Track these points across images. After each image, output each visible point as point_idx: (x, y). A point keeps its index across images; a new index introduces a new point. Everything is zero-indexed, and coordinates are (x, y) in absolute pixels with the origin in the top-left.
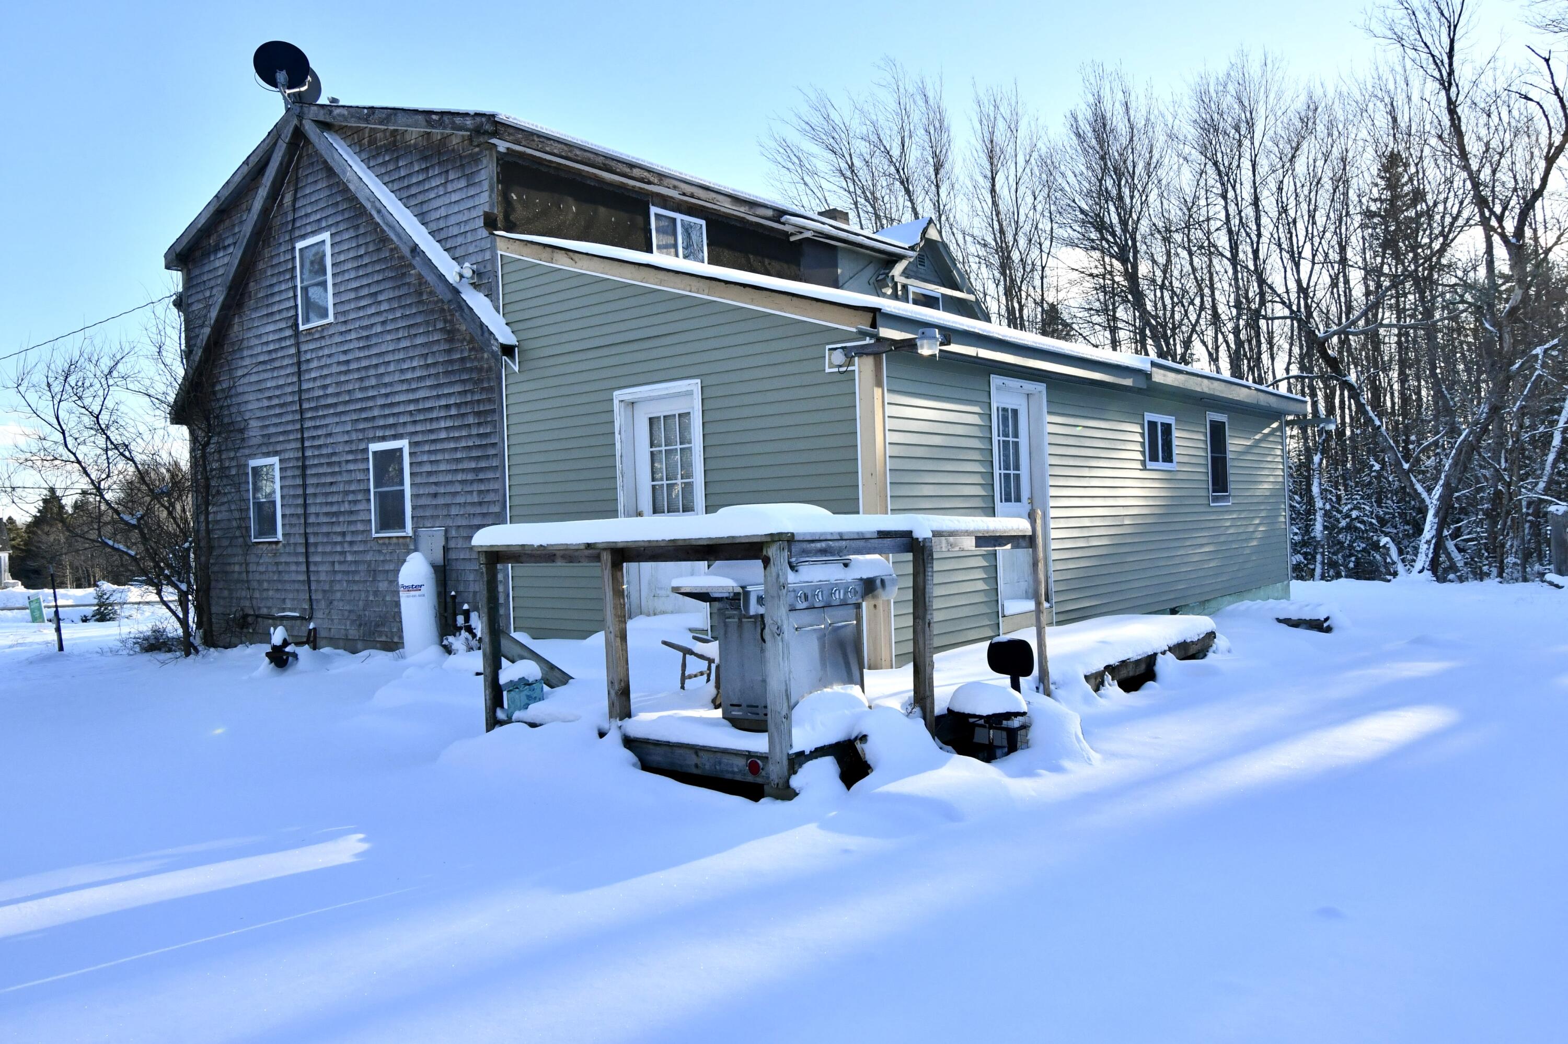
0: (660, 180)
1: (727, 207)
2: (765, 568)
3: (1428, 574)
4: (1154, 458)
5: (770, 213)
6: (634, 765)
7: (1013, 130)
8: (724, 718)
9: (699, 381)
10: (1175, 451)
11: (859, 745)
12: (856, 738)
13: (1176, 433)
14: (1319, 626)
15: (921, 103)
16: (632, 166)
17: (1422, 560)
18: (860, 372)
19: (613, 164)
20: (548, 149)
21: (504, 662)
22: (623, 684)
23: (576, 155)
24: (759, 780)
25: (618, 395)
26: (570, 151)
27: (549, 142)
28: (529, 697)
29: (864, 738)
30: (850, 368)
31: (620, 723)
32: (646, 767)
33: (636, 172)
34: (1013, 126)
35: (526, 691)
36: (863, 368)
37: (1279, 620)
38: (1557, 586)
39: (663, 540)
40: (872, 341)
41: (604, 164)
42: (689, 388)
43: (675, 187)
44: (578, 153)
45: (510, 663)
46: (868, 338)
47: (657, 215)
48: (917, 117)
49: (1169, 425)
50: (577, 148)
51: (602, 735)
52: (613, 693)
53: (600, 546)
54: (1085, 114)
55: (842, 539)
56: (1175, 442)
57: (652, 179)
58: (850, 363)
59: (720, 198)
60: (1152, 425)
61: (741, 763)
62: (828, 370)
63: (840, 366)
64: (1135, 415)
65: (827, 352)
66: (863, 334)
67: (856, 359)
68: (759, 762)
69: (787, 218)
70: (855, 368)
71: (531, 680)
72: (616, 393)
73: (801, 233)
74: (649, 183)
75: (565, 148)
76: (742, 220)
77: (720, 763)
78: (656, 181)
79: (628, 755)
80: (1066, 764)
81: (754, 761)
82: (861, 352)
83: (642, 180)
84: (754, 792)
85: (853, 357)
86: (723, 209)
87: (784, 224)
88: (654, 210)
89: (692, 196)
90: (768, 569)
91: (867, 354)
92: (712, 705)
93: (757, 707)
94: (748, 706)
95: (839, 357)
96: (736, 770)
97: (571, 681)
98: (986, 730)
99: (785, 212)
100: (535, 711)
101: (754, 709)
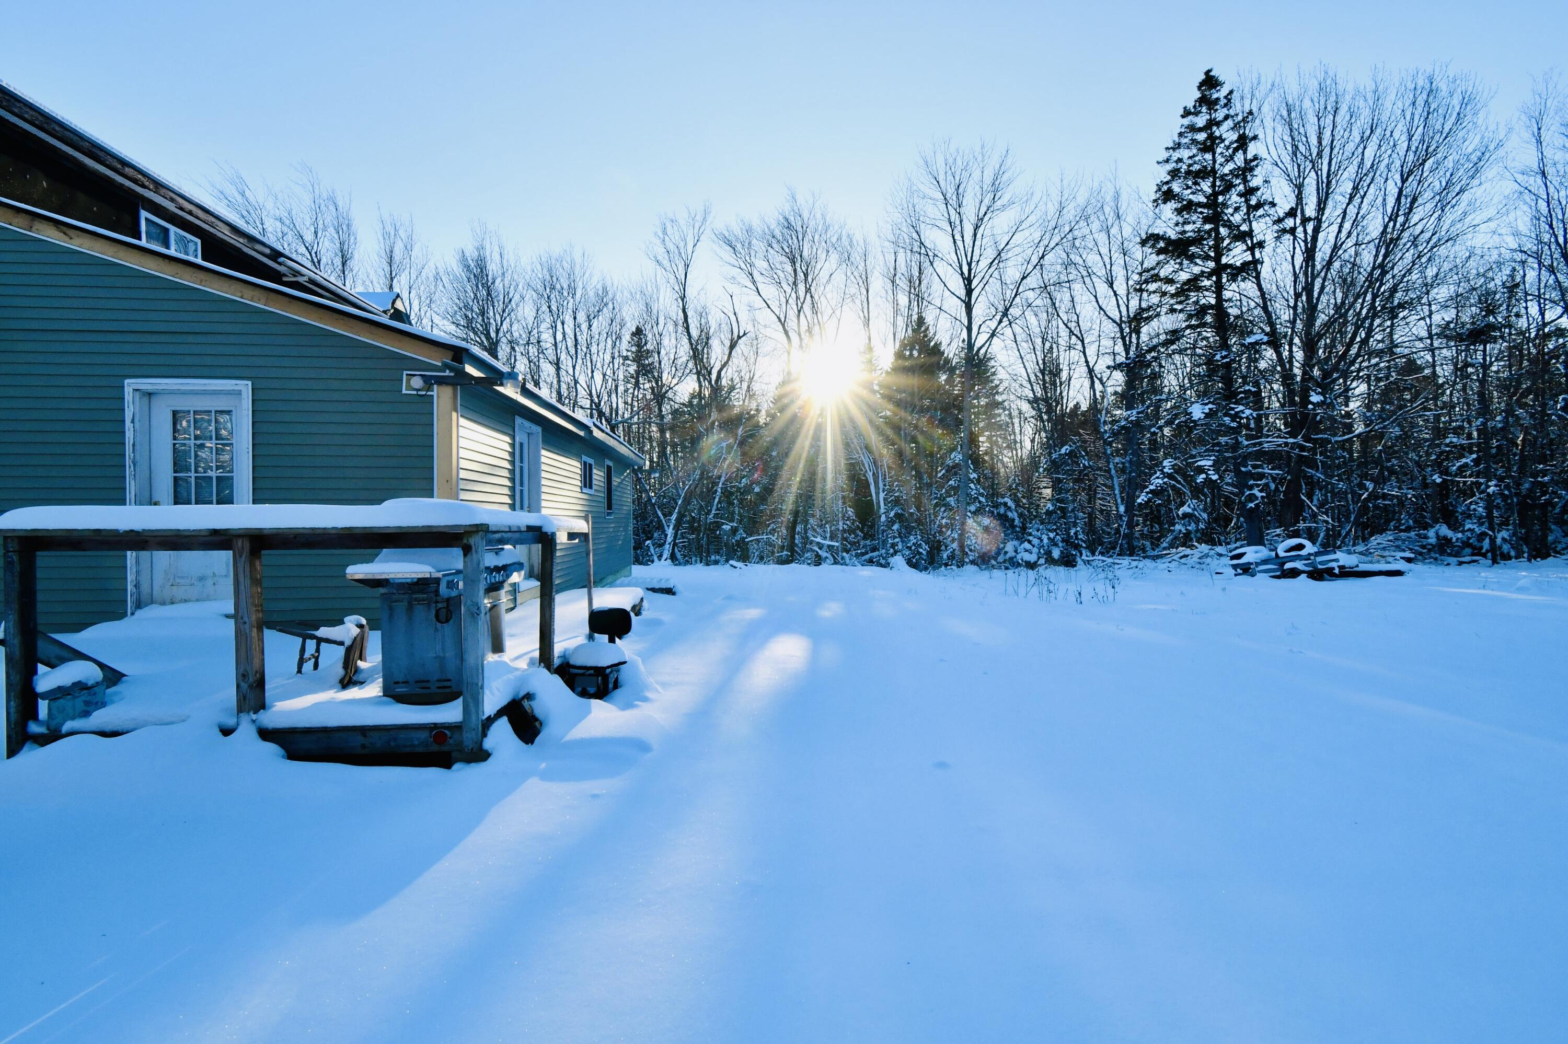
0: (156, 188)
1: (225, 234)
2: (465, 555)
3: (669, 561)
4: (585, 486)
5: (268, 251)
6: (283, 757)
7: (408, 249)
8: (384, 695)
9: (250, 383)
10: (594, 482)
11: (526, 703)
12: (523, 698)
13: (595, 471)
14: (669, 591)
15: (332, 208)
16: (125, 163)
17: (666, 554)
18: (438, 397)
19: (101, 154)
20: (16, 110)
21: (41, 668)
22: (258, 675)
23: (54, 130)
24: (445, 748)
25: (130, 385)
26: (47, 123)
27: (18, 105)
28: (87, 703)
29: (529, 696)
30: (429, 393)
31: (254, 717)
32: (293, 755)
33: (128, 170)
34: (409, 247)
35: (85, 696)
36: (442, 396)
37: (648, 589)
38: (735, 567)
39: (333, 528)
40: (452, 374)
41: (90, 151)
42: (236, 388)
43: (172, 200)
44: (57, 128)
45: (48, 669)
46: (448, 371)
47: (147, 219)
48: (329, 217)
49: (590, 465)
50: (55, 122)
51: (226, 732)
52: (244, 686)
53: (234, 532)
54: (472, 253)
55: (510, 532)
56: (594, 477)
57: (147, 183)
58: (429, 389)
59: (220, 224)
60: (585, 463)
61: (424, 735)
62: (404, 392)
63: (418, 390)
64: (578, 456)
65: (405, 376)
66: (446, 366)
67: (435, 386)
68: (447, 732)
69: (282, 259)
70: (435, 393)
71: (90, 683)
72: (127, 381)
73: (295, 276)
74: (143, 186)
75: (41, 118)
76: (238, 250)
77: (395, 739)
78: (151, 187)
79: (271, 748)
80: (649, 695)
81: (439, 731)
82: (441, 381)
83: (135, 181)
84: (445, 761)
85: (433, 384)
86: (219, 234)
87: (280, 264)
88: (144, 214)
89: (190, 213)
90: (469, 556)
91: (447, 384)
92: (339, 686)
93: (428, 681)
94: (417, 682)
95: (417, 382)
96: (416, 743)
97: (125, 678)
98: (595, 678)
99: (281, 255)
100: (100, 718)
101: (425, 685)
